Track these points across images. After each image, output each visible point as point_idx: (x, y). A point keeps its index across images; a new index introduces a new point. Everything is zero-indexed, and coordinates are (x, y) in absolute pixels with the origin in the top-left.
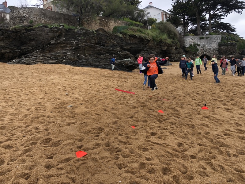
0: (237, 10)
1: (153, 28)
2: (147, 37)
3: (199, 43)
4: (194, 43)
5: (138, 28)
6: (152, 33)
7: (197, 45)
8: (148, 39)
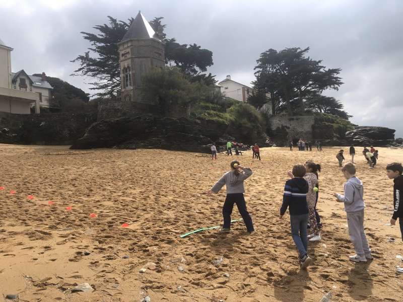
0: (332, 86)
1: (231, 111)
2: (226, 121)
3: (288, 125)
4: (282, 125)
5: (215, 112)
6: (231, 116)
7: (286, 128)
8: (226, 123)
